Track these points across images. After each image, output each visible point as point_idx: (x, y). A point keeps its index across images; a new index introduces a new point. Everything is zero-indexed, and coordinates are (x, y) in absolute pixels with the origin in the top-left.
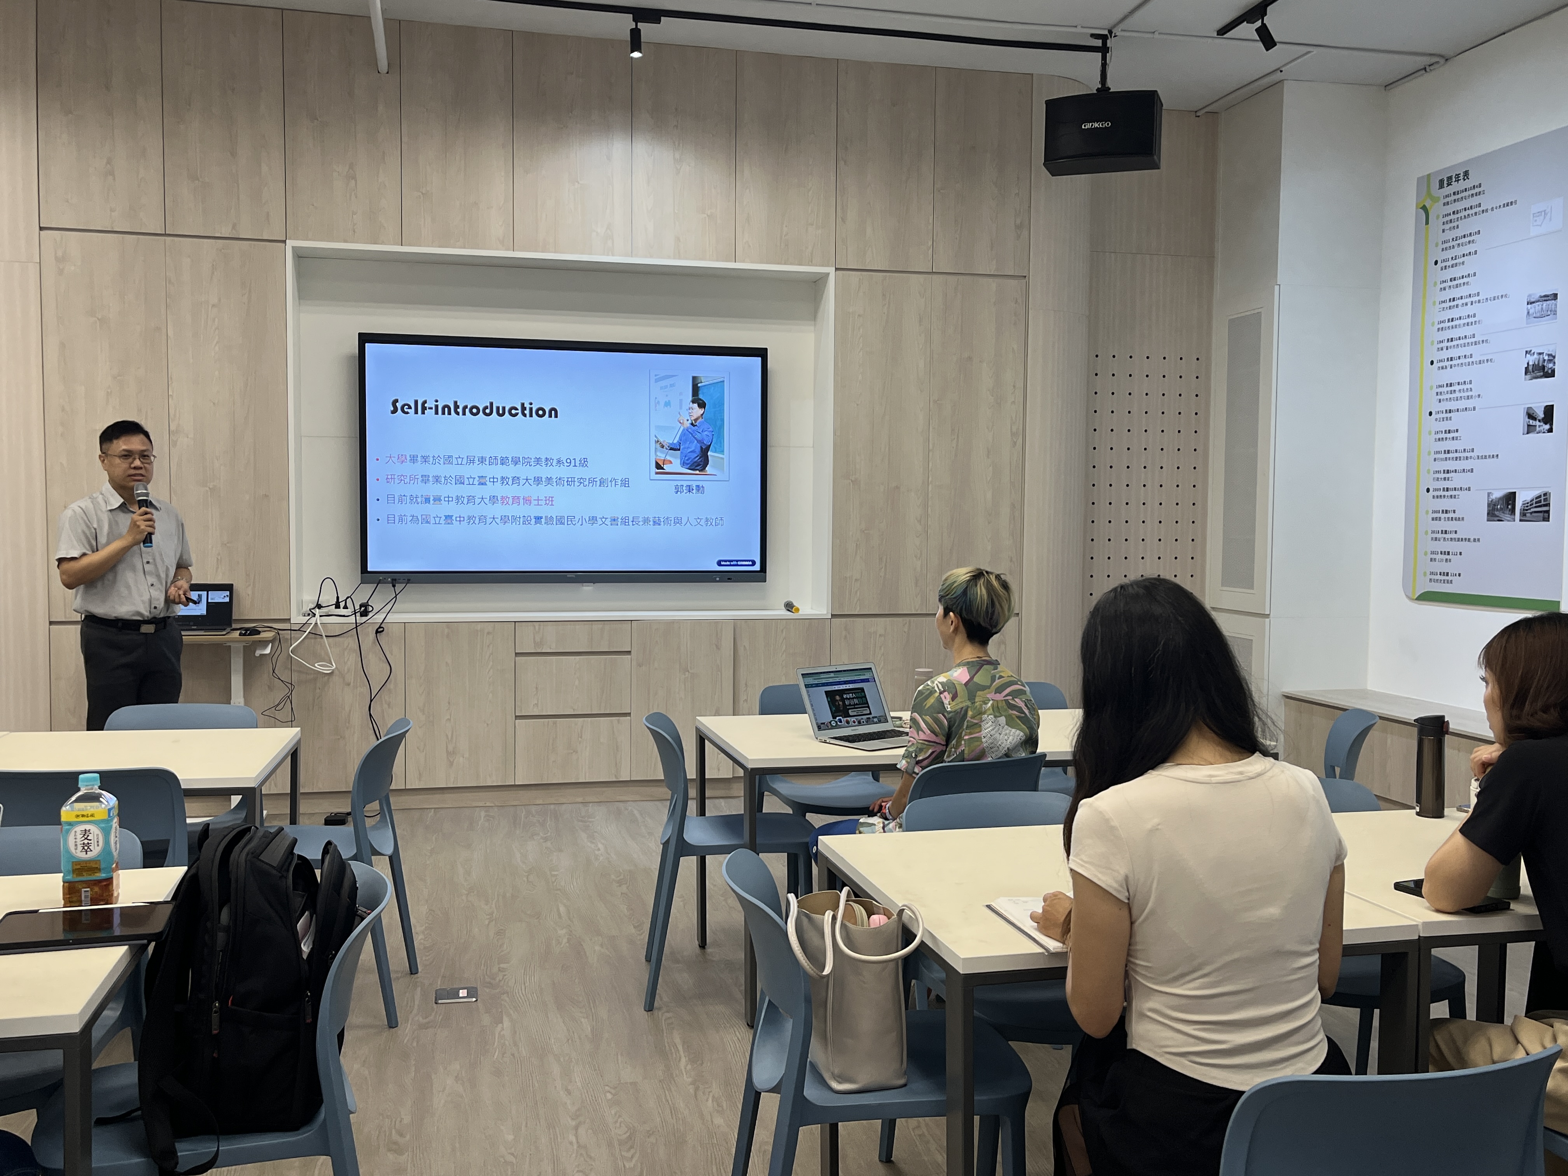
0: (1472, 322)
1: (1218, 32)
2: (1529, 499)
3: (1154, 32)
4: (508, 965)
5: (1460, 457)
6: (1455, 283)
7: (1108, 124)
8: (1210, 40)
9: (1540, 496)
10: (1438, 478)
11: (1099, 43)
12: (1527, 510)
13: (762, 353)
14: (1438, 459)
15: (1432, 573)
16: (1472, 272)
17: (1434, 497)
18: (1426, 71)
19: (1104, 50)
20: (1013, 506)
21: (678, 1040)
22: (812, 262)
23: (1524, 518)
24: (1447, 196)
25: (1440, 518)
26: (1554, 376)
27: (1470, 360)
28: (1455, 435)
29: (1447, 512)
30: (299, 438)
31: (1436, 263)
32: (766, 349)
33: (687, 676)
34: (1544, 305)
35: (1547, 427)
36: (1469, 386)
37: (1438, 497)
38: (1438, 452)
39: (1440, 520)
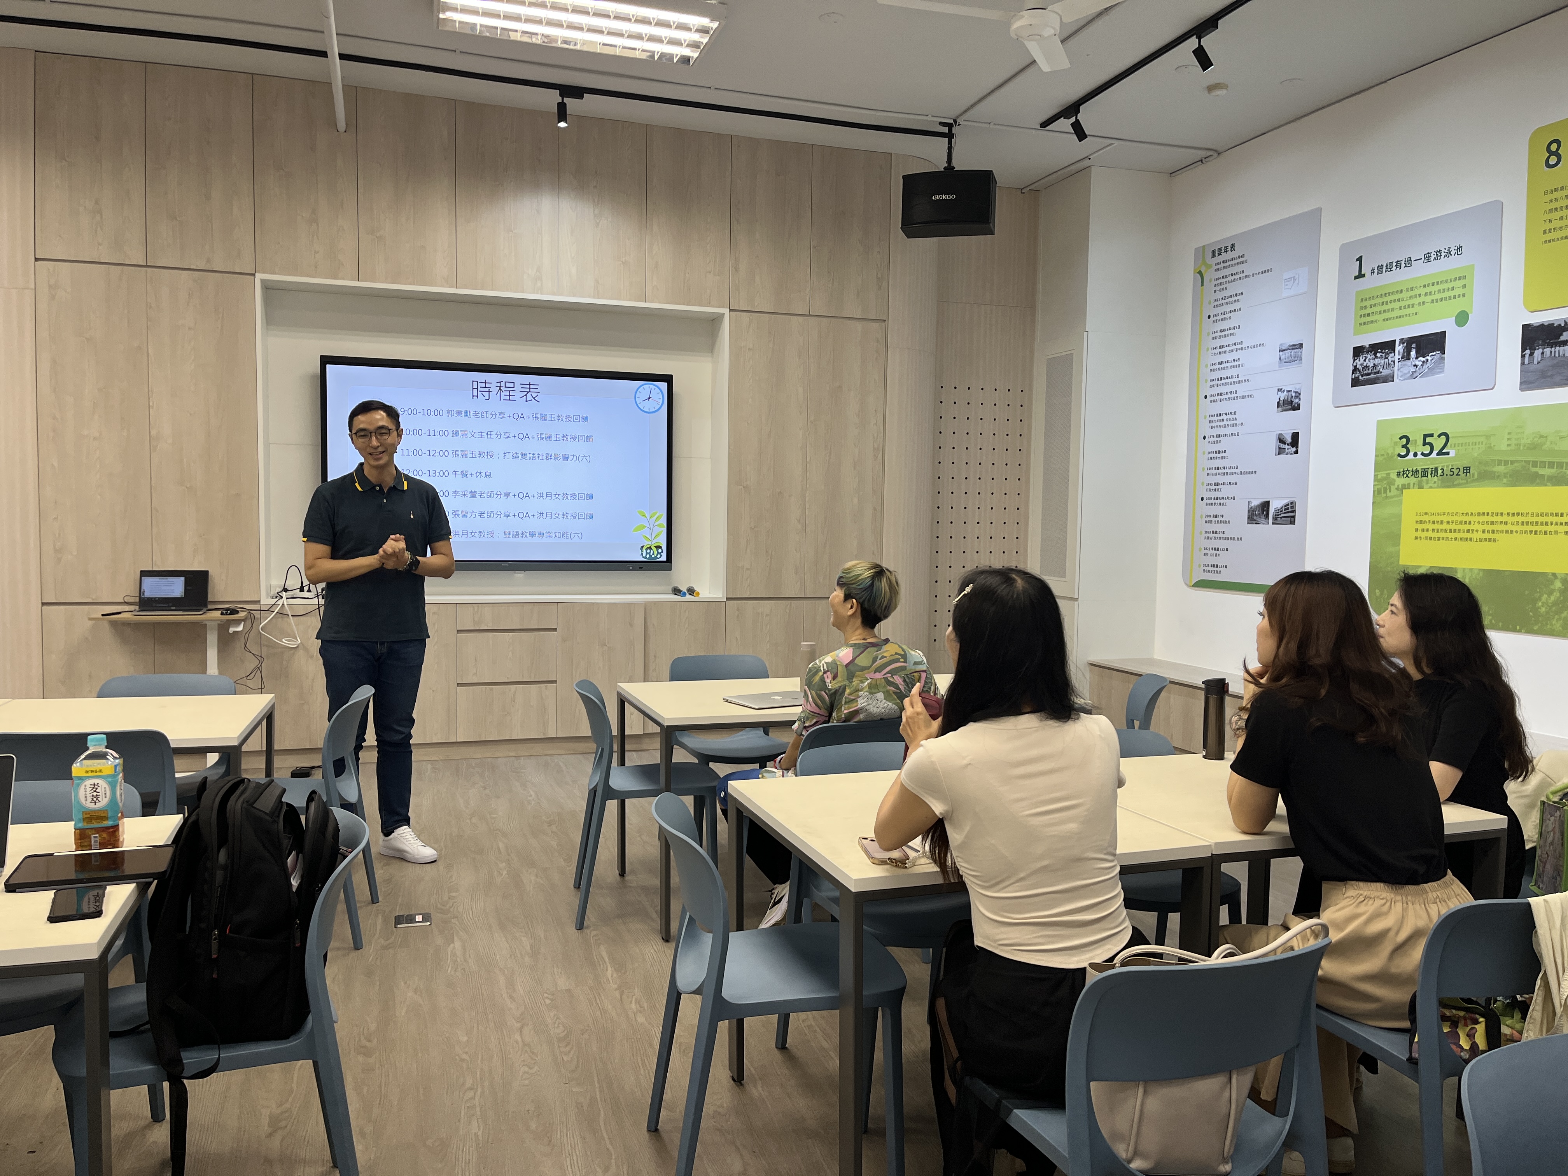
0: (1237, 366)
1: (1040, 125)
2: (1279, 506)
3: (990, 123)
4: (457, 894)
5: (1227, 473)
6: (1223, 333)
7: (953, 197)
8: (1034, 131)
9: (1288, 505)
10: (1210, 489)
11: (945, 130)
12: (1278, 515)
13: (668, 379)
14: (1211, 474)
15: (1205, 565)
16: (1237, 325)
17: (1207, 504)
18: (1202, 163)
19: (950, 136)
20: (875, 509)
21: (604, 954)
22: (709, 304)
23: (1276, 522)
24: (1218, 264)
25: (1211, 521)
26: (1299, 410)
27: (1236, 395)
28: (1223, 455)
29: (1217, 516)
30: (267, 445)
31: (1209, 317)
32: (672, 376)
33: (604, 649)
34: (1292, 352)
35: (1294, 449)
36: (1234, 416)
37: (1210, 504)
38: (1210, 469)
39: (1211, 523)
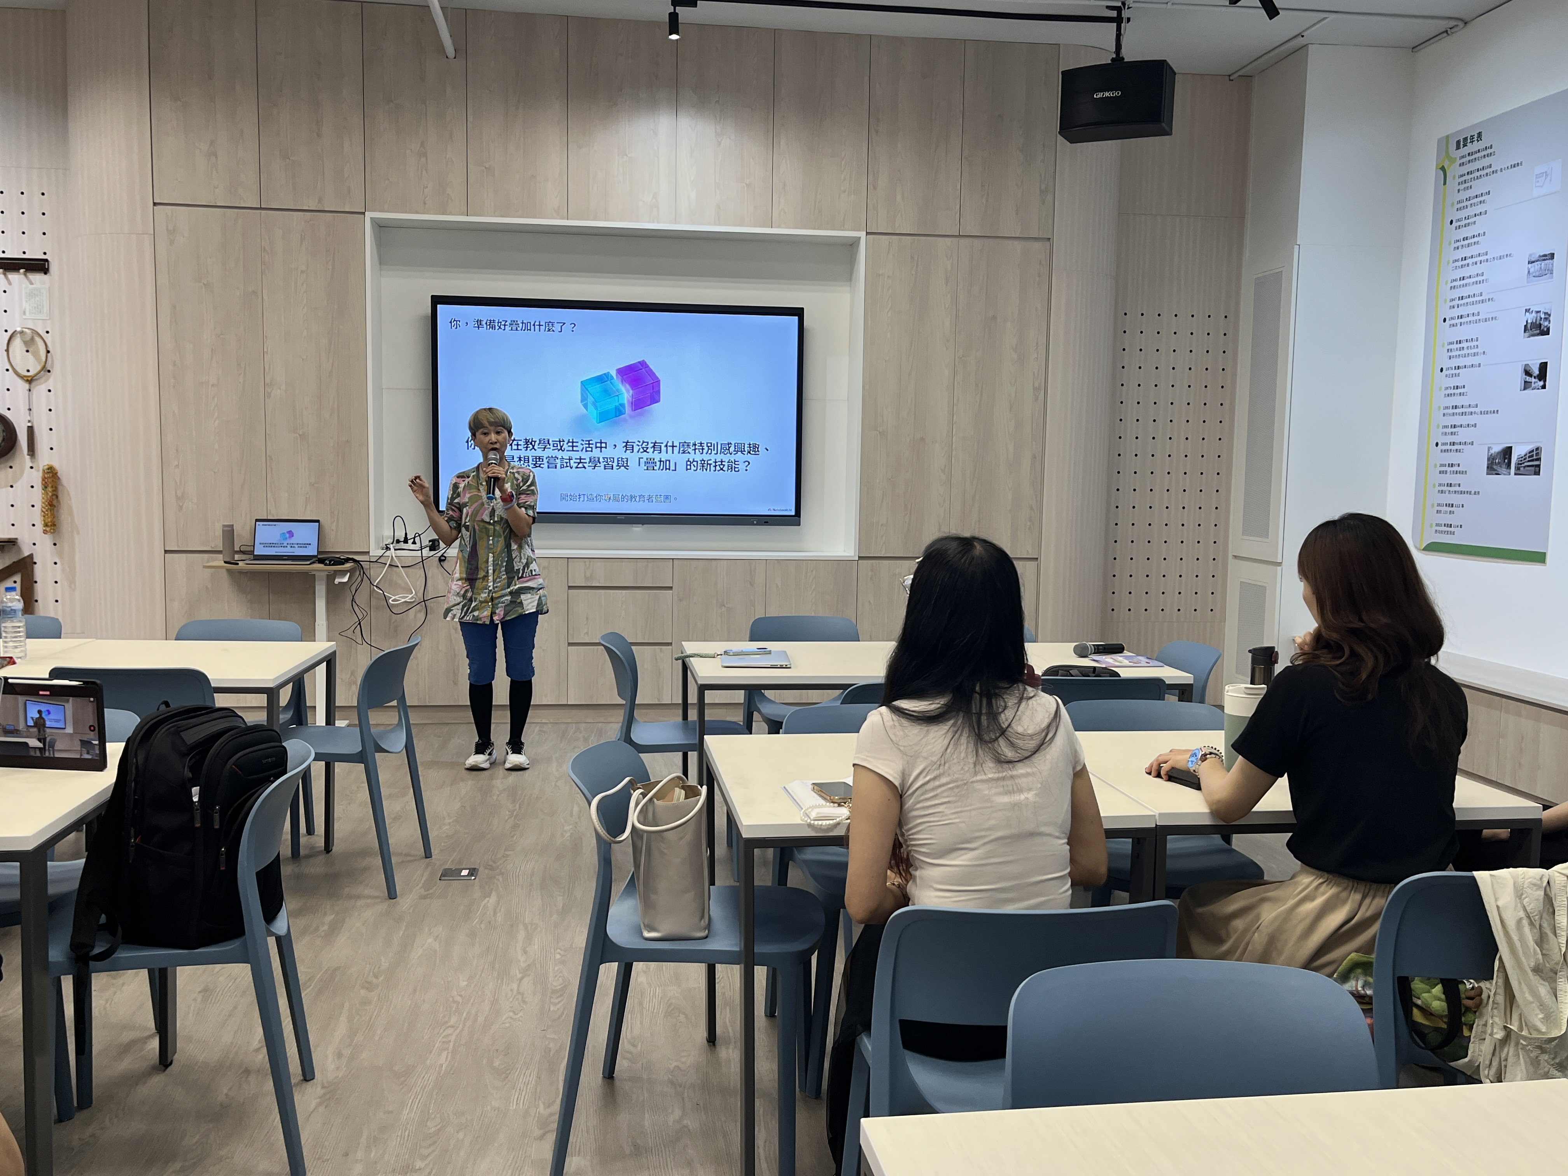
0: (1480, 281)
1: (1229, 1)
2: (1523, 454)
3: (1167, 3)
4: (512, 852)
5: (1466, 412)
6: (1466, 242)
7: (1118, 93)
8: (1224, 9)
9: (1533, 451)
10: (1446, 433)
11: (1114, 14)
12: (1521, 464)
13: (798, 312)
14: (1447, 414)
15: (1437, 525)
16: (1482, 232)
17: (1442, 451)
18: (1448, 34)
19: (1118, 21)
20: (1034, 457)
22: (844, 227)
23: (1518, 472)
24: (1463, 157)
25: (1446, 471)
26: (1549, 334)
27: (1477, 318)
28: (1461, 391)
29: (1452, 465)
30: (379, 390)
31: (1451, 222)
32: (803, 309)
33: (723, 610)
34: (1543, 264)
35: (1541, 383)
36: (1475, 343)
37: (1445, 451)
38: (1447, 408)
39: (1446, 473)
